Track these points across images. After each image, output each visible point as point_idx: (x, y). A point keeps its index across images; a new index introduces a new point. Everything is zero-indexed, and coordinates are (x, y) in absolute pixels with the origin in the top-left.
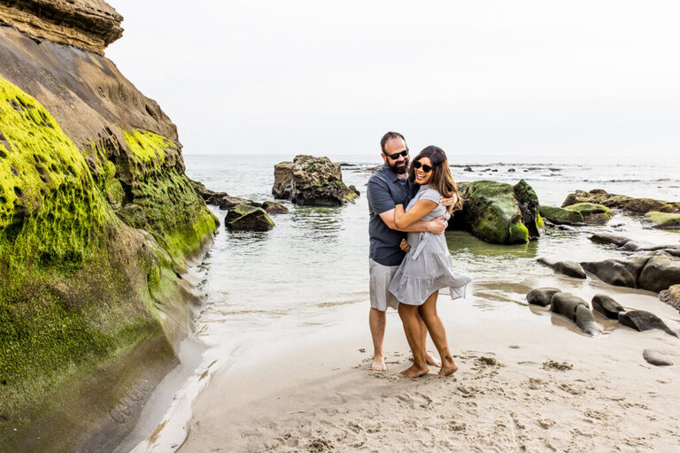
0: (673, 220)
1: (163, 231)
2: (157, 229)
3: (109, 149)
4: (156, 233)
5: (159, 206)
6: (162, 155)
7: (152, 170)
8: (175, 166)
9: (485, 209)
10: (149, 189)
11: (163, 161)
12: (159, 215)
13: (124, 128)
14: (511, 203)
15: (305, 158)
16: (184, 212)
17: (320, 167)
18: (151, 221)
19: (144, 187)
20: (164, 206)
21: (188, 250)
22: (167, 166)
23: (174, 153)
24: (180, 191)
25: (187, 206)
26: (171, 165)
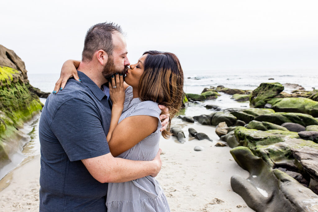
1: (11, 111)
2: (9, 110)
4: (7, 111)
5: (10, 100)
6: (11, 77)
7: (6, 84)
8: (19, 82)
10: (4, 92)
11: (12, 80)
12: (10, 103)
16: (23, 102)
18: (5, 107)
19: (2, 92)
20: (12, 100)
21: (25, 118)
22: (14, 82)
23: (18, 76)
24: (20, 93)
25: (25, 99)
26: (16, 81)
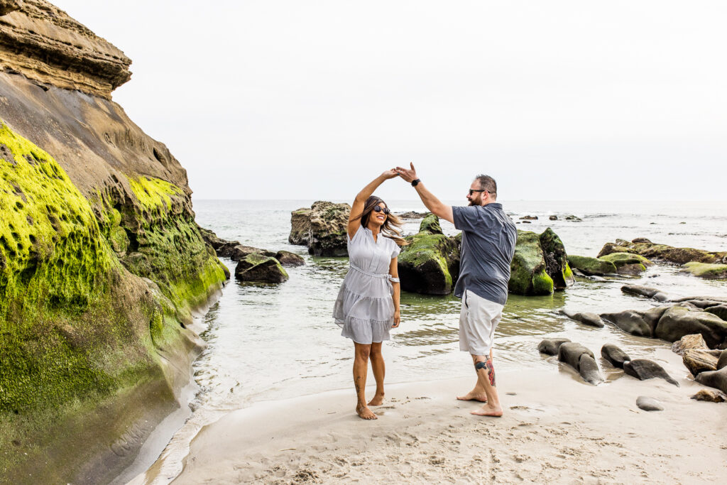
0: (712, 271)
1: (168, 281)
2: (162, 278)
3: (115, 197)
4: (160, 282)
5: (165, 255)
6: (169, 202)
7: (158, 217)
8: (183, 214)
10: (154, 237)
11: (170, 208)
12: (164, 264)
13: (130, 175)
14: (536, 253)
15: (323, 205)
16: (191, 262)
17: (340, 214)
18: (156, 270)
19: (150, 235)
20: (169, 255)
21: (194, 300)
22: (174, 213)
23: (181, 200)
24: (186, 240)
25: (194, 255)
26: (178, 212)
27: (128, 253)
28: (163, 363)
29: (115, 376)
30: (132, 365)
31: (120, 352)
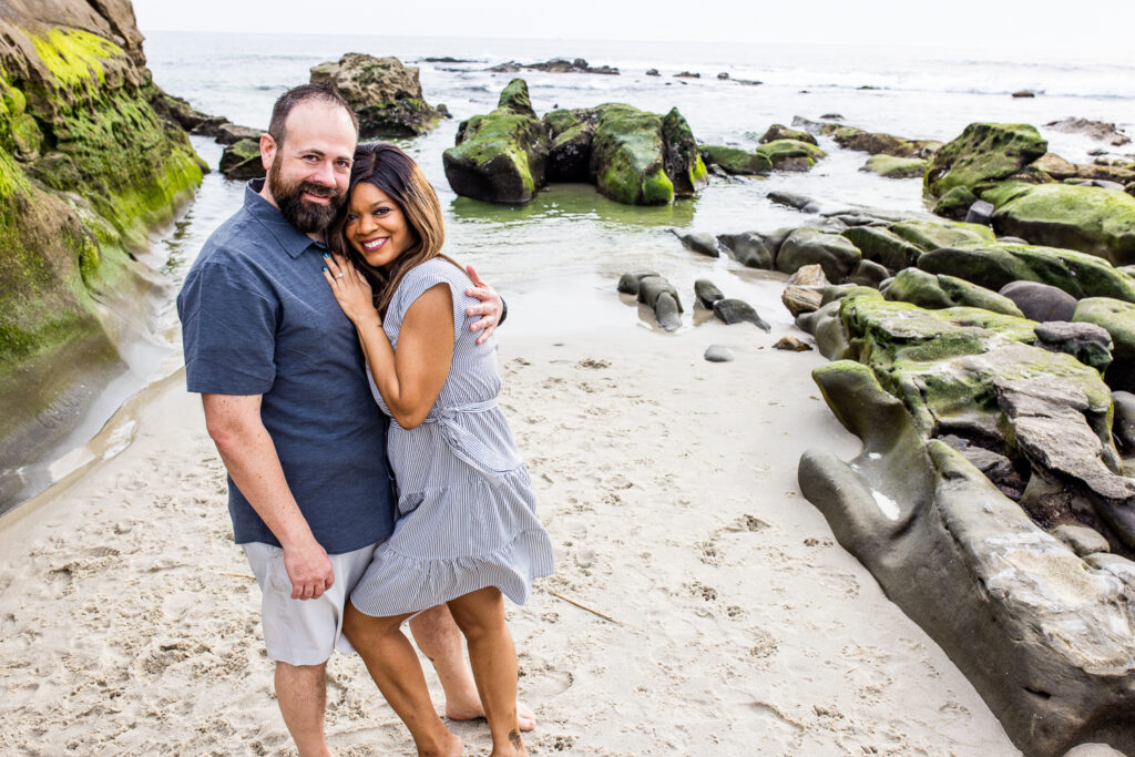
1: (108, 191)
2: (99, 188)
3: (12, 70)
4: (95, 194)
5: (100, 152)
6: (100, 71)
7: (84, 96)
8: (124, 87)
9: (613, 153)
10: (81, 126)
11: (103, 80)
12: (100, 166)
13: (33, 30)
14: (651, 144)
15: (358, 59)
16: (142, 161)
17: (382, 75)
18: (88, 177)
19: (73, 125)
20: (107, 153)
21: (152, 217)
22: (109, 87)
23: (120, 65)
24: (132, 127)
25: (147, 149)
26: (115, 86)
27: (42, 154)
28: (101, 312)
29: (33, 332)
30: (57, 317)
31: (37, 302)
